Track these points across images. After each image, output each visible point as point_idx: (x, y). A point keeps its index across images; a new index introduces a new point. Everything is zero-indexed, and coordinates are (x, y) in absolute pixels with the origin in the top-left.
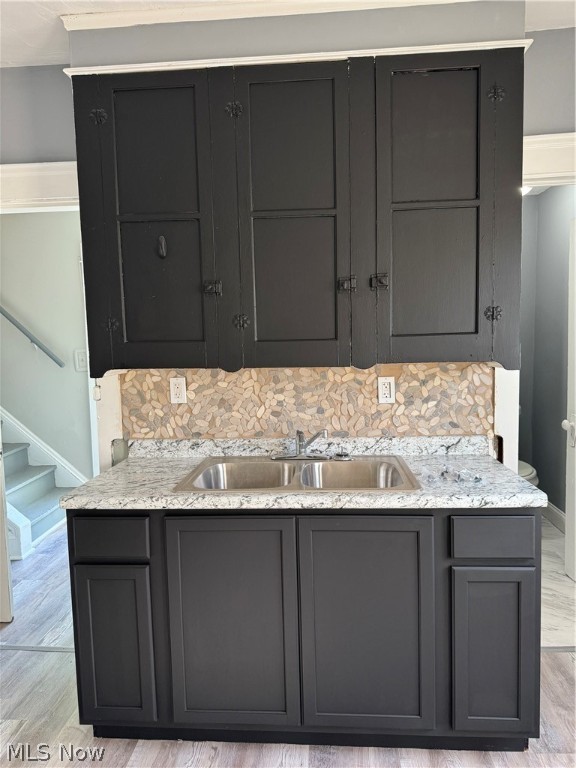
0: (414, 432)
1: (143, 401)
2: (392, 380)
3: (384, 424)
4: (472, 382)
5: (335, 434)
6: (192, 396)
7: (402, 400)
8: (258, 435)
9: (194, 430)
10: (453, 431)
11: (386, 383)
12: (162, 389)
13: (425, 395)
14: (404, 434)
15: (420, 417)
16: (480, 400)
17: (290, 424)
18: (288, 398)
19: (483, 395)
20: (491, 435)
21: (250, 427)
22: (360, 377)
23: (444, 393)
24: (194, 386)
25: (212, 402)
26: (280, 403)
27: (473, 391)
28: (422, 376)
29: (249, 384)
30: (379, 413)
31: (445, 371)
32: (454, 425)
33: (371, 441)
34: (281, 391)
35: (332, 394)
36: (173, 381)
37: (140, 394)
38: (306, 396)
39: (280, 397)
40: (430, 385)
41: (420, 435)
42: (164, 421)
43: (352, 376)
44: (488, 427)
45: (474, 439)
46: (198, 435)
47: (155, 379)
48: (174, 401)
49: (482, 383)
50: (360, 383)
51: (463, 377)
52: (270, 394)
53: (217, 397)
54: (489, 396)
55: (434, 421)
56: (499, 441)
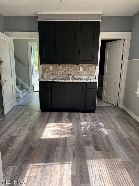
0: (84, 75)
1: (46, 69)
2: (82, 67)
3: (80, 74)
4: (93, 68)
5: (73, 75)
6: (53, 69)
7: (83, 70)
8: (62, 75)
9: (53, 74)
10: (90, 75)
11: (81, 68)
12: (48, 67)
13: (86, 70)
14: (83, 75)
15: (85, 73)
16: (93, 71)
17: (67, 73)
18: (67, 70)
19: (94, 70)
20: (95, 76)
21: (61, 73)
22: (77, 67)
23: (89, 70)
24: (53, 67)
25: (56, 70)
26: (66, 70)
27: (93, 69)
28: (86, 67)
29: (61, 67)
30: (80, 72)
31: (89, 66)
32: (90, 74)
33: (78, 76)
34: (66, 68)
35: (73, 69)
36: (50, 66)
37: (45, 68)
38: (69, 69)
39: (66, 69)
40: (87, 68)
41: (85, 75)
42: (49, 72)
43: (76, 67)
44: (94, 74)
45: (92, 76)
46: (54, 75)
47: (47, 66)
48: (50, 69)
49: (94, 68)
50: (77, 68)
51: (91, 67)
52: (64, 69)
53: (56, 69)
54: (95, 70)
55: (87, 74)
56: (96, 76)
